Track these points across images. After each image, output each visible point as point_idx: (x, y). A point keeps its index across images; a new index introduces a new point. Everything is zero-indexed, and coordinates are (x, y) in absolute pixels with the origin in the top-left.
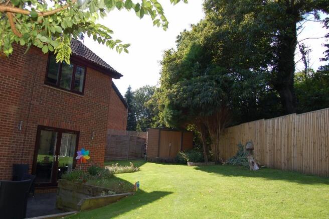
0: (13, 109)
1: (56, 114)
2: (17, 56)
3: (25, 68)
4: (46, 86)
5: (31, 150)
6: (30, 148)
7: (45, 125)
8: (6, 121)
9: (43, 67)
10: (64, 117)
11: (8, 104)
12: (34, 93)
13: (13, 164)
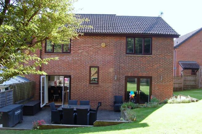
0: (111, 70)
1: (135, 69)
2: (110, 44)
3: (114, 49)
4: (127, 55)
5: (123, 89)
6: (122, 88)
7: (129, 75)
8: (109, 76)
9: (124, 46)
10: (140, 70)
11: (109, 68)
12: (121, 60)
13: (115, 96)
